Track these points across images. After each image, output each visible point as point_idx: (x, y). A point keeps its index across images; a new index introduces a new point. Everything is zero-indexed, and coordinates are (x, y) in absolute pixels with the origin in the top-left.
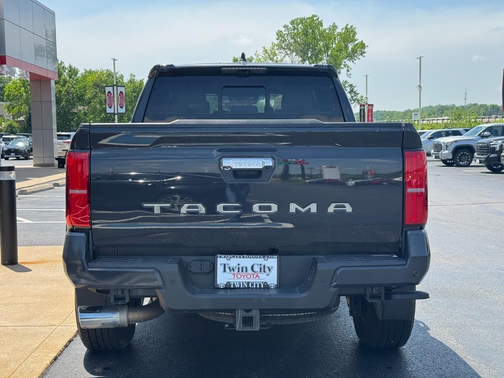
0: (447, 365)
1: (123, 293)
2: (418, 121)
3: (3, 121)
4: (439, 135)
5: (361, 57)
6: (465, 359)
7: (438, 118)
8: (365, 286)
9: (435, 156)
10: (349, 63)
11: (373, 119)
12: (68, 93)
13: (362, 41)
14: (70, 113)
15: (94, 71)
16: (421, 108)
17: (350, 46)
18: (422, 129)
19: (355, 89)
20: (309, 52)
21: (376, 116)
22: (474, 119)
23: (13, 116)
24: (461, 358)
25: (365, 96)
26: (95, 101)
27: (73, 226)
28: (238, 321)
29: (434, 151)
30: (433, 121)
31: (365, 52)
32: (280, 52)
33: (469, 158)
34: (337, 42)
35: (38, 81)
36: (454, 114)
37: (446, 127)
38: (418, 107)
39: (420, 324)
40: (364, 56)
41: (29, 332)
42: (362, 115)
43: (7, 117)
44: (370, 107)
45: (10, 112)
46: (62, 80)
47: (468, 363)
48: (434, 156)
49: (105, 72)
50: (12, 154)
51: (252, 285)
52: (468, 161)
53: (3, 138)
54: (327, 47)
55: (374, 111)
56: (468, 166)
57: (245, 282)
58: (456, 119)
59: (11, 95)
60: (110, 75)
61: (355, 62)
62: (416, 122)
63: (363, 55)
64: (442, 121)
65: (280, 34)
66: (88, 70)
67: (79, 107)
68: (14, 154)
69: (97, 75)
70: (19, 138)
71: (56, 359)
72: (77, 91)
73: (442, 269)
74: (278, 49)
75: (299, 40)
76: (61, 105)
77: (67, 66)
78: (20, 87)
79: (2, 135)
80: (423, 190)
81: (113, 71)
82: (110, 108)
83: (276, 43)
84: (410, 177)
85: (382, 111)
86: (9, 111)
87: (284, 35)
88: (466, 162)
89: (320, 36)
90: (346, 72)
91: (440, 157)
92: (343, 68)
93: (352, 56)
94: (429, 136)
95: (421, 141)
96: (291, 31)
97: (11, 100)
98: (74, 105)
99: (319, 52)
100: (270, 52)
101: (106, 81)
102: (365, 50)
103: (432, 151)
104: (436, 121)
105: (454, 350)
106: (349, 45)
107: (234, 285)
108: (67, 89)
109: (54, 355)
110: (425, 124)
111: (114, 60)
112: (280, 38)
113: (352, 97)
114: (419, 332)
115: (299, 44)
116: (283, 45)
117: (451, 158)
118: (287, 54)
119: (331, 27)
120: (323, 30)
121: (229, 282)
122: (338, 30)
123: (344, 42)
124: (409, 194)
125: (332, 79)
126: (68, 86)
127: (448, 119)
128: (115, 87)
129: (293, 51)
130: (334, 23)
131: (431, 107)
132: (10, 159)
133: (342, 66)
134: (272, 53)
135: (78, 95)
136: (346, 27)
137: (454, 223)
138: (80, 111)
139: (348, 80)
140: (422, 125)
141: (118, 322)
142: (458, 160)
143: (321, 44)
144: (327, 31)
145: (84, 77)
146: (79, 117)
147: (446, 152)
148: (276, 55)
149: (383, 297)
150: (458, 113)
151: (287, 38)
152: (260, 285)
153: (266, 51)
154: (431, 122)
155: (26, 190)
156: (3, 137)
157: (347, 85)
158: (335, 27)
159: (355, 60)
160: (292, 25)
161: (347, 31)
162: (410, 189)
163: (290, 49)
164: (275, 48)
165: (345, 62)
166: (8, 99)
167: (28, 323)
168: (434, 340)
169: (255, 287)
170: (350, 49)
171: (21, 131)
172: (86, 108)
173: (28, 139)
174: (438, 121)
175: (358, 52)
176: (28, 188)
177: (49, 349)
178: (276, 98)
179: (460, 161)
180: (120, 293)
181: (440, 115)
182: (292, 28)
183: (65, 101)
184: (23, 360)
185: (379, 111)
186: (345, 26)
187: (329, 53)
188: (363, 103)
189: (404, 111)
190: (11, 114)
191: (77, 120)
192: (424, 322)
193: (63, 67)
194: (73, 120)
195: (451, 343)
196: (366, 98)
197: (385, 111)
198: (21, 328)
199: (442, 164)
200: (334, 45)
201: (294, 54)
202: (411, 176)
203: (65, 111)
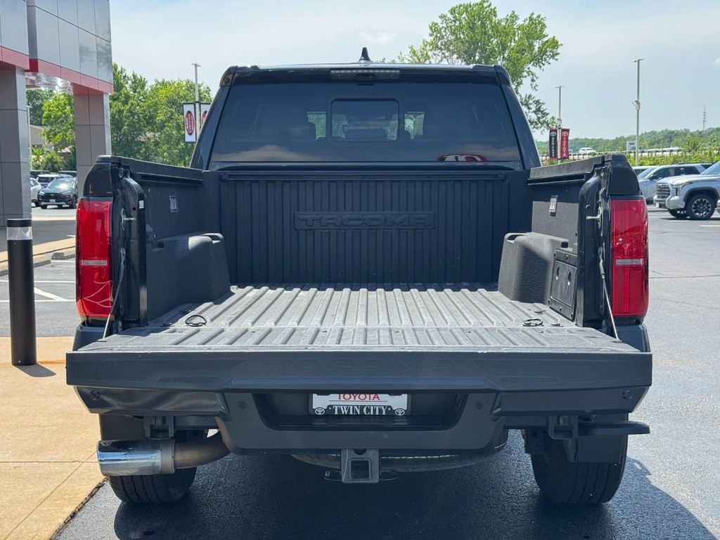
0: (677, 533)
1: (164, 422)
2: (635, 153)
3: (41, 153)
4: (665, 173)
5: (551, 61)
6: (704, 524)
7: (664, 149)
8: (547, 414)
9: (660, 204)
10: (533, 69)
11: (569, 150)
12: (132, 113)
13: (554, 37)
14: (135, 142)
15: (168, 82)
16: (640, 134)
17: (537, 45)
18: (641, 165)
19: (543, 107)
20: (477, 54)
21: (573, 146)
22: (717, 150)
23: (55, 146)
24: (699, 522)
25: (557, 117)
26: (170, 124)
27: (87, 317)
28: (344, 467)
29: (658, 197)
30: (657, 153)
31: (558, 54)
32: (435, 54)
33: (709, 207)
34: (517, 38)
35: (85, 95)
36: (687, 143)
37: (675, 161)
38: (636, 133)
39: (635, 464)
40: (556, 60)
41: (40, 471)
42: (553, 144)
43: (46, 147)
44: (565, 133)
45: (50, 141)
46: (123, 95)
47: (710, 530)
48: (657, 205)
49: (185, 83)
50: (51, 200)
51: (368, 410)
52: (708, 211)
53: (40, 178)
54: (504, 47)
55: (570, 138)
56: (708, 218)
57: (357, 406)
58: (690, 151)
59: (52, 117)
60: (191, 87)
61: (543, 67)
62: (632, 154)
63: (556, 57)
64: (670, 153)
65: (434, 28)
66: (160, 81)
67: (147, 133)
68: (54, 200)
69: (173, 88)
70: (61, 178)
71: (73, 515)
72: (144, 111)
73: (669, 376)
74: (431, 50)
75: (462, 36)
76: (123, 131)
77: (129, 74)
78: (65, 104)
79: (39, 173)
80: (641, 262)
81: (194, 82)
82: (190, 134)
83: (429, 41)
84: (621, 240)
85: (582, 139)
86: (49, 138)
87: (441, 29)
88: (704, 213)
89: (493, 31)
90: (530, 82)
91: (666, 205)
92: (525, 77)
93: (538, 59)
94: (651, 174)
95: (638, 183)
96: (451, 23)
97: (51, 124)
98: (141, 130)
99: (491, 53)
100: (420, 54)
101: (185, 96)
102: (559, 50)
103: (655, 197)
104: (661, 154)
105: (687, 508)
106: (535, 43)
107: (339, 410)
108: (131, 107)
109: (71, 509)
110: (645, 158)
111: (196, 66)
112: (435, 34)
113: (539, 118)
114: (633, 479)
115: (462, 42)
116: (439, 44)
117: (682, 207)
118: (445, 57)
119: (508, 17)
120: (497, 21)
121: (331, 406)
122: (519, 22)
123: (527, 38)
124: (618, 267)
125: (501, 88)
126: (132, 104)
127: (678, 151)
128: (197, 105)
129: (454, 53)
130: (514, 12)
131: (654, 133)
132: (49, 207)
133: (525, 74)
134: (422, 55)
135: (146, 116)
136: (530, 17)
137: (688, 305)
138: (149, 139)
139: (534, 93)
140: (641, 159)
141: (159, 467)
142: (693, 210)
143: (494, 42)
144: (503, 23)
145: (155, 90)
146: (147, 148)
147: (676, 198)
148: (429, 58)
149: (575, 433)
150: (693, 141)
151: (444, 34)
152: (380, 410)
153: (414, 53)
154: (654, 154)
155: (63, 253)
156: (39, 176)
157: (531, 102)
158: (514, 17)
159: (544, 65)
160: (452, 14)
161: (533, 23)
162: (620, 261)
163: (449, 50)
164: (428, 48)
165: (529, 68)
166: (49, 123)
167: (39, 458)
168: (656, 492)
169: (372, 413)
170: (536, 49)
171: (66, 168)
172: (157, 135)
173: (75, 179)
174: (665, 153)
175: (548, 54)
176: (65, 250)
177: (66, 499)
178: (418, 117)
179: (696, 212)
180: (159, 422)
181: (668, 144)
182: (452, 19)
183: (127, 125)
184: (24, 517)
185: (578, 139)
186: (529, 15)
187: (506, 55)
188: (554, 127)
189: (615, 138)
190: (51, 143)
191: (145, 152)
192: (641, 461)
193: (125, 77)
194: (138, 152)
195: (684, 496)
196: (559, 120)
197: (586, 139)
198: (27, 465)
199: (668, 215)
200: (513, 44)
201: (455, 56)
202: (622, 238)
203: (128, 139)
